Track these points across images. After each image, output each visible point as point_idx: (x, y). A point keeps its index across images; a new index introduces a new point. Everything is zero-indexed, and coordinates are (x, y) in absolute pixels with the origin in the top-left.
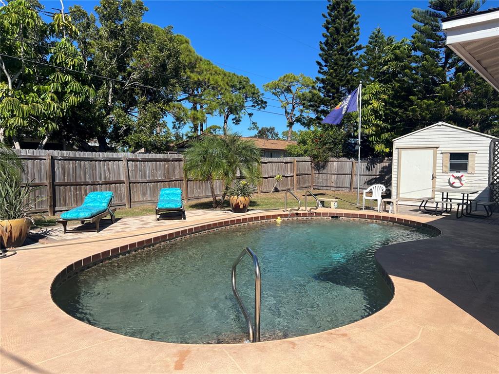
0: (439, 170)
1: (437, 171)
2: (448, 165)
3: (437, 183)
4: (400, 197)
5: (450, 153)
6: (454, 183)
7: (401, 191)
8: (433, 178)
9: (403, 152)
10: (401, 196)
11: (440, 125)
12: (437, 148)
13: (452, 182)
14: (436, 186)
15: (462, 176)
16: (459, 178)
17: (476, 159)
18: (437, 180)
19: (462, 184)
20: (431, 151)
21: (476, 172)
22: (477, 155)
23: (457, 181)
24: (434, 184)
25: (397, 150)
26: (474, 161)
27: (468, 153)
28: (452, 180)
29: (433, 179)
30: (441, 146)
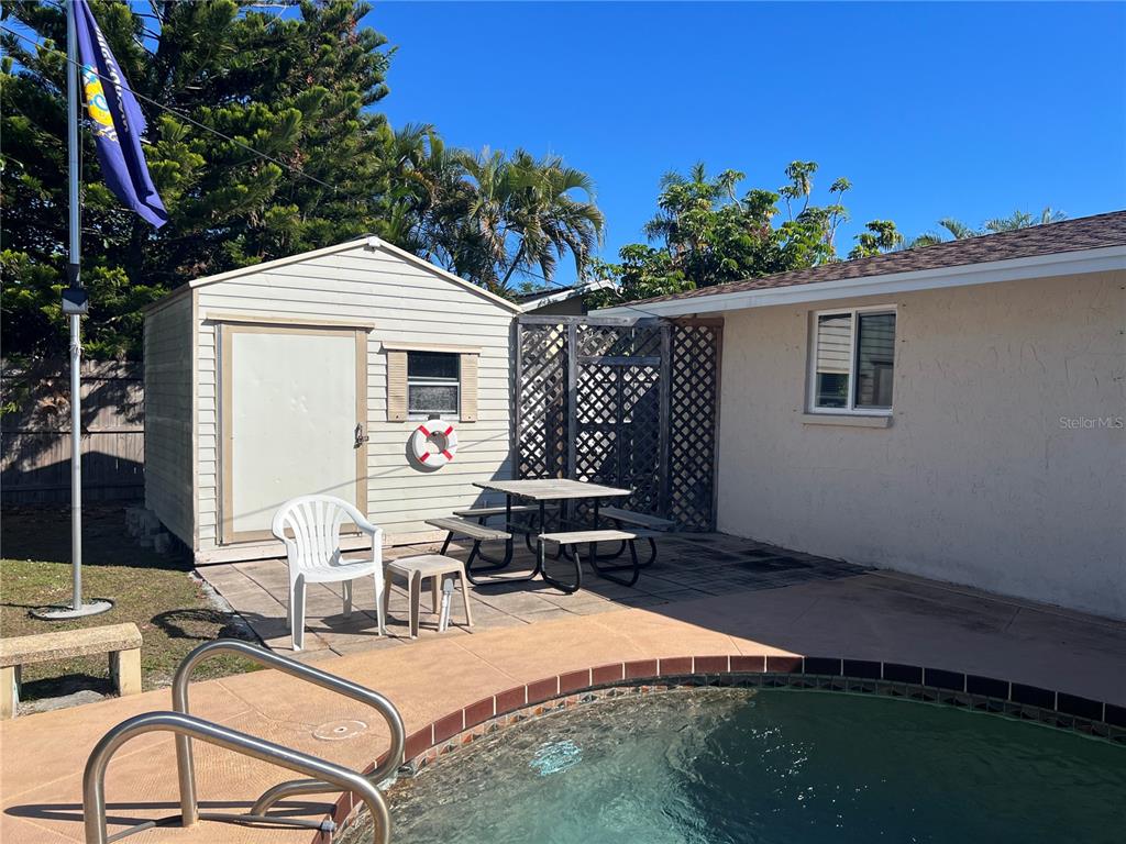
0: (376, 413)
1: (371, 416)
2: (405, 394)
3: (371, 461)
4: (236, 528)
5: (410, 353)
6: (427, 455)
7: (238, 504)
8: (359, 442)
9: (238, 339)
10: (239, 526)
11: (373, 249)
12: (368, 330)
13: (421, 453)
14: (370, 473)
15: (450, 430)
16: (439, 439)
17: (480, 373)
18: (370, 448)
19: (449, 457)
20: (347, 342)
21: (481, 415)
22: (480, 362)
23: (432, 448)
24: (361, 464)
25: (210, 329)
26: (473, 380)
27: (459, 354)
28: (423, 446)
29: (357, 446)
30: (378, 324)
